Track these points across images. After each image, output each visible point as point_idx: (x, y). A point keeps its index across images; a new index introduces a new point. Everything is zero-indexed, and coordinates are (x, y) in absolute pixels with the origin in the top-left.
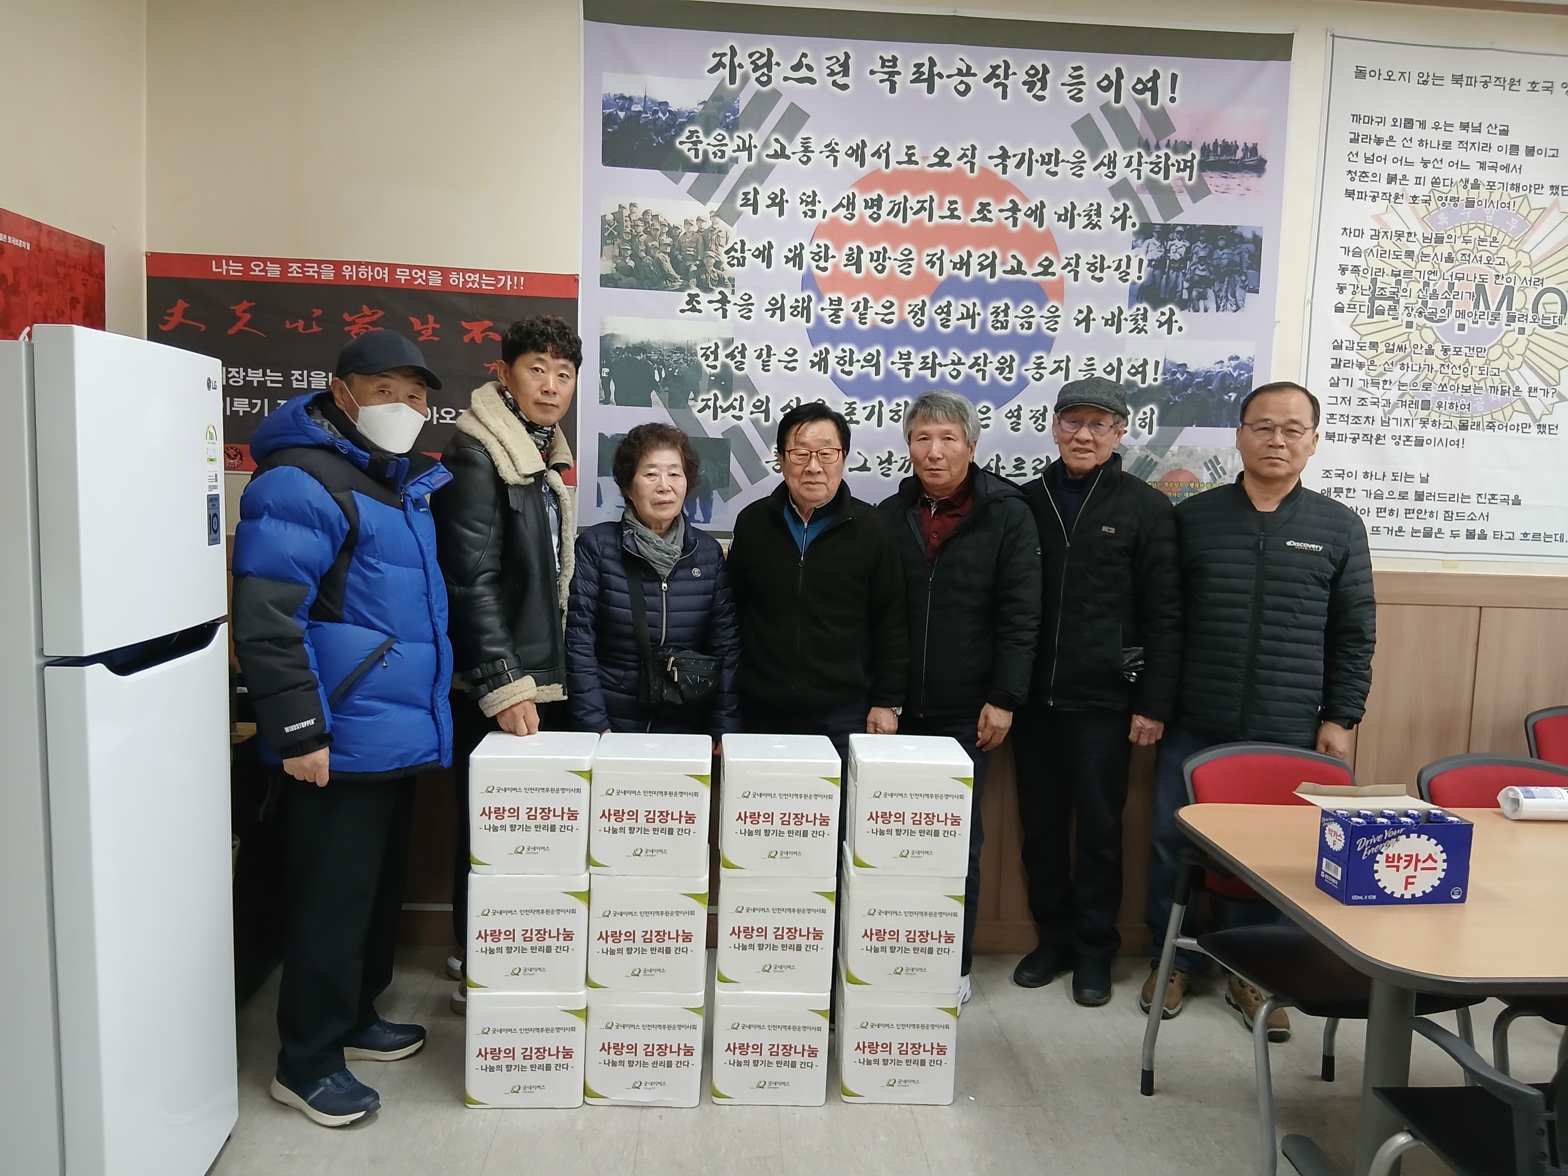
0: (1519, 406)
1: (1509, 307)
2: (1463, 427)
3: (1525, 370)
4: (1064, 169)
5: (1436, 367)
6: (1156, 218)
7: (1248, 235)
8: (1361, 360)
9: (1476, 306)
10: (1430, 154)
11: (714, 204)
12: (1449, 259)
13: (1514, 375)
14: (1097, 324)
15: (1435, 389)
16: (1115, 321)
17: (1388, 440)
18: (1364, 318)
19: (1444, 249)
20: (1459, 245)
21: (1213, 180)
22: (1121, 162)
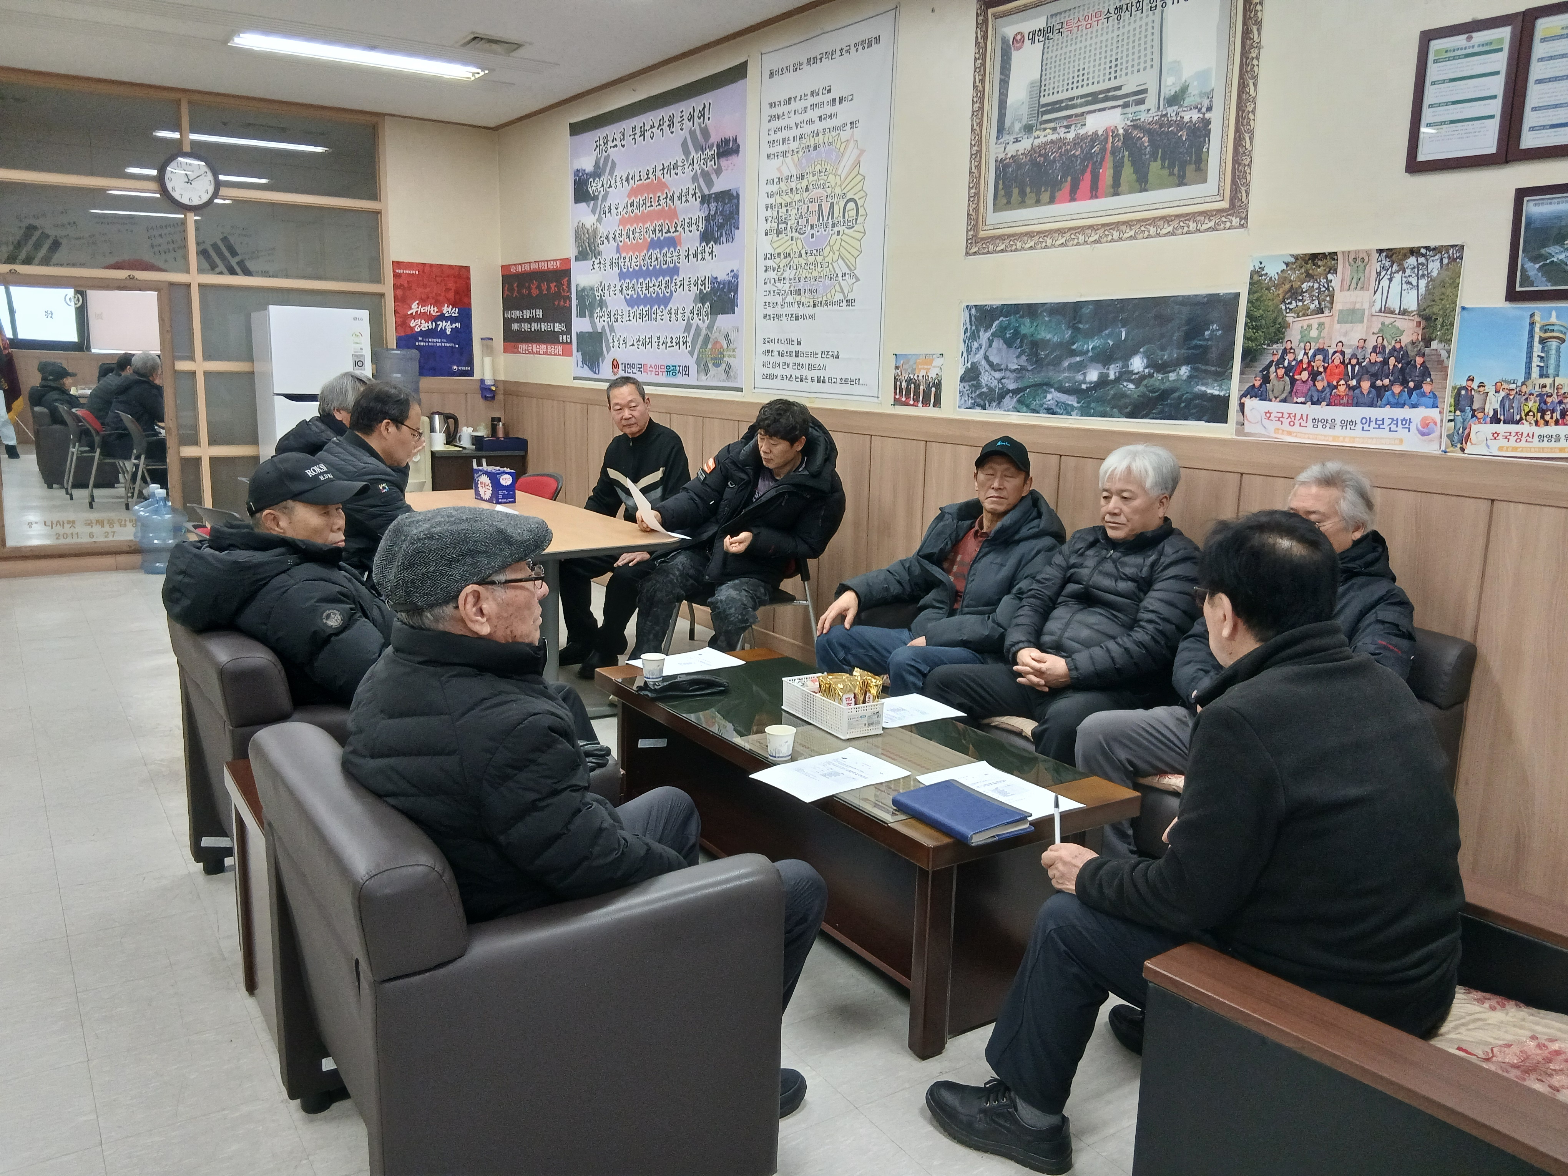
0: (838, 288)
1: (832, 218)
2: (815, 306)
3: (840, 261)
4: (679, 170)
5: (803, 266)
6: (706, 192)
7: (735, 194)
8: (775, 265)
9: (819, 220)
10: (798, 118)
11: (597, 215)
12: (807, 190)
13: (835, 265)
14: (691, 257)
15: (803, 280)
16: (695, 255)
17: (784, 318)
18: (775, 238)
19: (805, 183)
20: (811, 178)
21: (724, 162)
22: (695, 162)
